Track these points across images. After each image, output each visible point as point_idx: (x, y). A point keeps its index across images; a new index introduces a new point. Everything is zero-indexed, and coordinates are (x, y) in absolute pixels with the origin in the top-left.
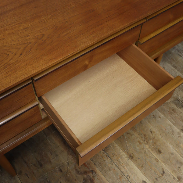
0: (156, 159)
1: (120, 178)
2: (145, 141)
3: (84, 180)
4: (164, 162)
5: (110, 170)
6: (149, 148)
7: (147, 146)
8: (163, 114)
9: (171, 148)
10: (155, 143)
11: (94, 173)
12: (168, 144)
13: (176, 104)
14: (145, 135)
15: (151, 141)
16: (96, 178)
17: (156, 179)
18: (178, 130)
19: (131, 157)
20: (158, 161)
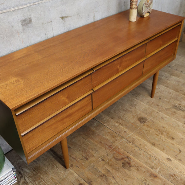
0: (172, 143)
1: (150, 159)
2: (160, 133)
3: (123, 163)
4: (178, 144)
5: (140, 155)
6: (165, 137)
7: (163, 136)
8: (168, 115)
9: (181, 135)
10: (168, 134)
11: (129, 158)
12: (178, 133)
13: (175, 109)
14: (159, 130)
15: (165, 133)
16: (131, 161)
17: (176, 156)
18: (182, 124)
19: (154, 144)
20: (174, 145)
